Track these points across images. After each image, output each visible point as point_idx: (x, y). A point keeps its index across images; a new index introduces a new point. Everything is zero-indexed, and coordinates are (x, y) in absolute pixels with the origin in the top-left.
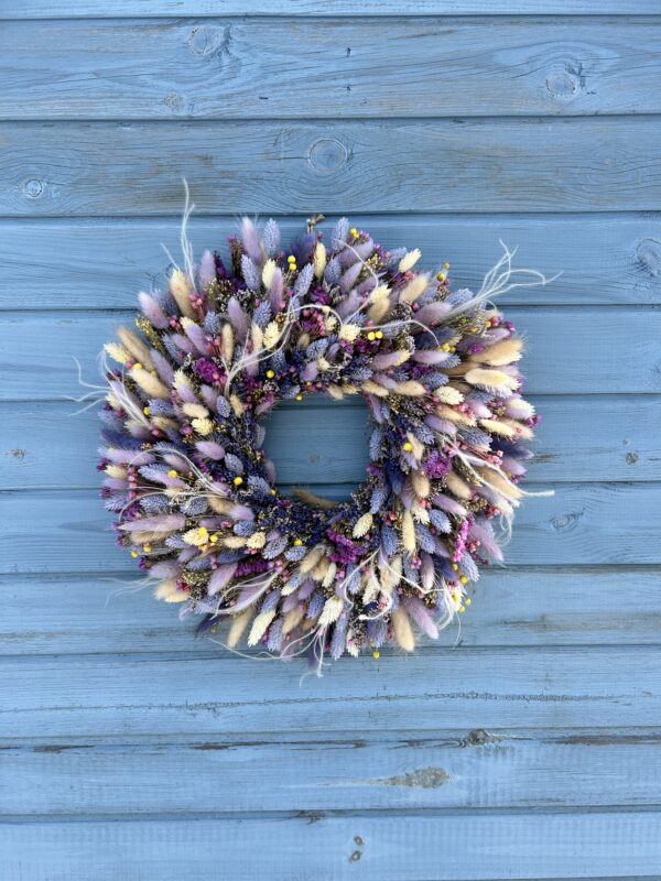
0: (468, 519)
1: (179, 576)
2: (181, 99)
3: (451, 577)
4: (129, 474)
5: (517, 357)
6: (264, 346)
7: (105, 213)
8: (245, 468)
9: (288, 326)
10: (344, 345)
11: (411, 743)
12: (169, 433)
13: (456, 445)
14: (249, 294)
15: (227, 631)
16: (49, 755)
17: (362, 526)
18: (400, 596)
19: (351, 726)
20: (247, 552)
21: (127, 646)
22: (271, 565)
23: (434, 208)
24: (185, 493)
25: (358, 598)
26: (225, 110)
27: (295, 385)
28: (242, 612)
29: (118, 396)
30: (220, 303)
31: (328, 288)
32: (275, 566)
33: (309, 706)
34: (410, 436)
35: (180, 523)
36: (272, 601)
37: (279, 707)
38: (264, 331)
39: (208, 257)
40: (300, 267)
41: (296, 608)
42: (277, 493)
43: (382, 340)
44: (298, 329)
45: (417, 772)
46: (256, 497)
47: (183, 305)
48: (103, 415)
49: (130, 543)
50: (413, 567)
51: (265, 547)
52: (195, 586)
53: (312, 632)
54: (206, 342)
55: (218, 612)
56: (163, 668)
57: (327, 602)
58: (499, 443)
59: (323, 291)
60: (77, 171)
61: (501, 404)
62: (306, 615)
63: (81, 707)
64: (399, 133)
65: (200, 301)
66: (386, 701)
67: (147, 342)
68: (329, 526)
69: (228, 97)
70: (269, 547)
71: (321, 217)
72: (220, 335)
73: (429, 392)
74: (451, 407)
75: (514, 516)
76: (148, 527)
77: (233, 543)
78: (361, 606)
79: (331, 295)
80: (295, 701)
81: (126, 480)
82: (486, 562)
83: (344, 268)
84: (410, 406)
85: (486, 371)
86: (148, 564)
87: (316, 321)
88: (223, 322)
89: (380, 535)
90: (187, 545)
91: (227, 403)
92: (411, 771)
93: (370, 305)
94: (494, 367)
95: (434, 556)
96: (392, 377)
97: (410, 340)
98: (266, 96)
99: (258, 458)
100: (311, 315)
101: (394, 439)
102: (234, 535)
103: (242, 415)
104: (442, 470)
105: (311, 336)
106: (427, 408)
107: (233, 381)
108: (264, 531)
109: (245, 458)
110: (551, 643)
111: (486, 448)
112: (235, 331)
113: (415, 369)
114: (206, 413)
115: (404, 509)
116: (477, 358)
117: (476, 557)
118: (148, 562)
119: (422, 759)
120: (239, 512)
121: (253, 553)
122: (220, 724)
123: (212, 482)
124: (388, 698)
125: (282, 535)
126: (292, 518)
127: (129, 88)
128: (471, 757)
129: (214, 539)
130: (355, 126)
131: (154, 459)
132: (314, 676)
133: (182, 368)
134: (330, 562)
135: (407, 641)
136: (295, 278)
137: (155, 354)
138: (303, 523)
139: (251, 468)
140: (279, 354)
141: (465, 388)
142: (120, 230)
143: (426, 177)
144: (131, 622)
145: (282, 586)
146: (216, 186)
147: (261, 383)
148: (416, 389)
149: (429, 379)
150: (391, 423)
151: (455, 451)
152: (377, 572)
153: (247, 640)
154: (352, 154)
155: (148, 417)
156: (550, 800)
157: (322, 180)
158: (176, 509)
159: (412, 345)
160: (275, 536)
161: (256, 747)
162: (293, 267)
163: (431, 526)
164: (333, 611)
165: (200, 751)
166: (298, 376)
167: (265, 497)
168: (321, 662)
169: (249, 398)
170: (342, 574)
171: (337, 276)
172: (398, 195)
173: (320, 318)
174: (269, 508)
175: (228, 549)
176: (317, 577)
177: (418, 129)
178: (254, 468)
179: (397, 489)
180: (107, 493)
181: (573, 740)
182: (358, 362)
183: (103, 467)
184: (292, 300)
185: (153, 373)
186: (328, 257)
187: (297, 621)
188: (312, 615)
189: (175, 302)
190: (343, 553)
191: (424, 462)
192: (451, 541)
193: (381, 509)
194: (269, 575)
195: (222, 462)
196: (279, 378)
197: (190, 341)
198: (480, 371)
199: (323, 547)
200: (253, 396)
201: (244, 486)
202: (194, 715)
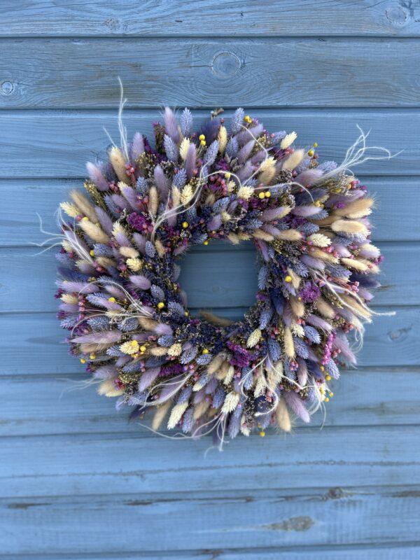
0: (332, 333)
1: (117, 376)
2: (117, 21)
3: (319, 376)
4: (79, 301)
5: (368, 212)
6: (181, 203)
7: (61, 106)
8: (166, 296)
9: (199, 189)
10: (241, 202)
11: (287, 498)
12: (109, 270)
13: (324, 277)
14: (170, 164)
15: (152, 418)
16: (19, 511)
17: (254, 339)
18: (281, 391)
19: (243, 486)
20: (167, 359)
21: (77, 429)
22: (186, 368)
23: (304, 103)
24: (121, 315)
25: (251, 393)
26: (151, 30)
27: (203, 233)
28: (164, 404)
29: (71, 242)
30: (147, 171)
31: (229, 159)
32: (189, 369)
33: (212, 472)
34: (290, 271)
35: (118, 337)
36: (186, 396)
37: (190, 473)
38: (181, 192)
39: (138, 137)
40: (209, 143)
41: (203, 401)
42: (189, 314)
43: (270, 198)
44: (206, 190)
45: (291, 520)
46: (174, 317)
47: (119, 172)
48: (59, 256)
49: (80, 353)
50: (292, 369)
51: (181, 355)
52: (128, 384)
53: (216, 418)
54: (137, 200)
55: (146, 404)
56: (103, 445)
57: (227, 396)
58: (356, 276)
59: (225, 162)
60: (39, 74)
61: (357, 247)
62: (211, 405)
63: (42, 475)
64: (279, 48)
65: (133, 169)
66: (268, 468)
67: (93, 201)
68: (228, 339)
69: (153, 20)
70: (184, 355)
71: (221, 110)
72: (148, 195)
73: (304, 238)
74: (321, 248)
75: (364, 330)
76: (94, 340)
77: (158, 352)
78: (252, 398)
79: (231, 165)
80: (202, 468)
81: (77, 306)
82: (344, 365)
83: (241, 145)
84: (290, 248)
85: (347, 222)
86: (93, 368)
87: (220, 184)
88: (150, 185)
89: (268, 346)
90: (123, 353)
91: (152, 247)
92: (286, 519)
93: (260, 173)
94: (354, 219)
95: (307, 361)
96: (276, 226)
97: (292, 197)
98: (181, 19)
99: (175, 289)
100: (216, 180)
101: (278, 272)
102: (158, 346)
103: (164, 256)
104: (314, 296)
105: (216, 195)
106: (303, 250)
107: (158, 230)
108: (180, 343)
109: (165, 288)
110: (388, 423)
111: (346, 279)
112: (159, 192)
113: (293, 220)
114: (137, 254)
115: (285, 326)
116: (339, 212)
117: (337, 361)
118: (93, 367)
119: (296, 510)
120: (162, 328)
121: (172, 359)
122: (146, 486)
123: (141, 306)
124: (270, 465)
125: (194, 345)
126: (201, 333)
127: (79, 13)
128: (330, 508)
129: (143, 349)
130: (247, 43)
131: (98, 289)
132: (217, 450)
133: (119, 220)
134: (230, 365)
135: (286, 424)
136: (205, 152)
137: (99, 210)
138: (209, 337)
139: (170, 296)
140: (192, 209)
141: (331, 235)
142: (73, 119)
143: (298, 80)
144: (80, 411)
145: (193, 384)
146: (144, 87)
147: (178, 232)
148: (296, 235)
149: (305, 228)
150: (275, 261)
151: (325, 282)
152: (265, 373)
153: (167, 425)
154: (244, 63)
155: (93, 258)
156: (388, 538)
157: (222, 83)
158: (115, 327)
159: (293, 202)
160: (188, 346)
161: (173, 503)
162: (203, 143)
163: (306, 339)
164: (232, 402)
165: (131, 507)
166: (205, 227)
167: (181, 318)
168: (222, 440)
169: (169, 244)
170: (239, 375)
171: (236, 151)
172: (278, 94)
173: (223, 181)
174: (184, 326)
175: (153, 357)
176: (220, 377)
177: (293, 44)
178: (171, 296)
179: (280, 311)
180: (62, 315)
181: (404, 495)
182: (252, 214)
183: (59, 296)
184: (203, 168)
185: (97, 224)
186: (229, 138)
187: (205, 409)
188: (216, 406)
189: (114, 171)
190: (239, 358)
191: (300, 290)
192: (320, 350)
193: (267, 325)
194: (184, 376)
195: (149, 291)
196: (191, 228)
197: (126, 199)
198: (342, 222)
199: (224, 354)
200: (172, 242)
201: (165, 309)
202: (127, 480)
